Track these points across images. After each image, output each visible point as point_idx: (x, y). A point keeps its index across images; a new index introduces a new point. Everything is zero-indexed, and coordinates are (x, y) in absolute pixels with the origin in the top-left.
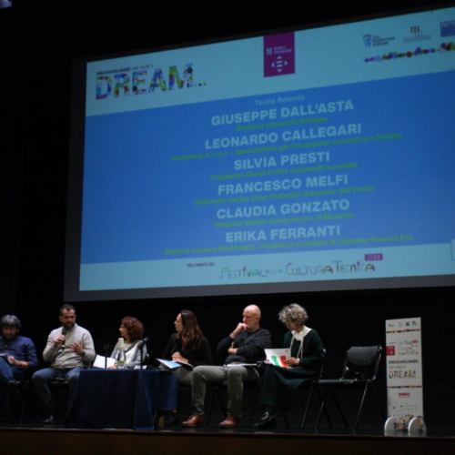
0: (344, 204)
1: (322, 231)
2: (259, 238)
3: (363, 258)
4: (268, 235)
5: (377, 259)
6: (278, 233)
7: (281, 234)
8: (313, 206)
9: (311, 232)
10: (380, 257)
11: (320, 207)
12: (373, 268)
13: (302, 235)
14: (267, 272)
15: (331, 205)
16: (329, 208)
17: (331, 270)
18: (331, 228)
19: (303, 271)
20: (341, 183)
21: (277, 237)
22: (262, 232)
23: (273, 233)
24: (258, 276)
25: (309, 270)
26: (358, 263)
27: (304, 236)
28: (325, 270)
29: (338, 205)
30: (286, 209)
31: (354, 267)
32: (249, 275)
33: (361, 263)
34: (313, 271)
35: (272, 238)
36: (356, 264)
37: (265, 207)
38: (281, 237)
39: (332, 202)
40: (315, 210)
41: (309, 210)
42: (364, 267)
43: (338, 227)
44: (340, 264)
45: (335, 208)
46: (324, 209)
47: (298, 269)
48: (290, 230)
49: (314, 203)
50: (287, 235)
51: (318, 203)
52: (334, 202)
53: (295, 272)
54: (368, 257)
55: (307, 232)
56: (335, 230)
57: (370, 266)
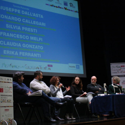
0: (42, 48)
1: (35, 55)
2: (16, 54)
4: (19, 53)
5: (51, 67)
6: (22, 53)
7: (23, 54)
8: (33, 46)
9: (32, 55)
10: (52, 66)
11: (35, 47)
12: (50, 69)
13: (29, 55)
14: (19, 66)
15: (38, 47)
16: (37, 48)
17: (38, 68)
18: (38, 54)
19: (30, 68)
20: (41, 40)
21: (21, 55)
22: (16, 52)
23: (20, 53)
24: (15, 68)
25: (32, 67)
26: (46, 67)
27: (30, 56)
28: (37, 68)
29: (40, 47)
30: (24, 46)
31: (45, 68)
32: (12, 67)
33: (47, 67)
34: (33, 68)
35: (20, 55)
36: (45, 67)
37: (17, 43)
38: (23, 55)
39: (38, 46)
40: (33, 48)
41: (31, 47)
42: (48, 69)
44: (41, 67)
46: (36, 48)
47: (29, 67)
48: (26, 53)
49: (33, 45)
50: (25, 55)
51: (34, 46)
52: (39, 46)
53: (28, 68)
54: (49, 66)
55: (31, 55)
56: (39, 55)
57: (49, 69)
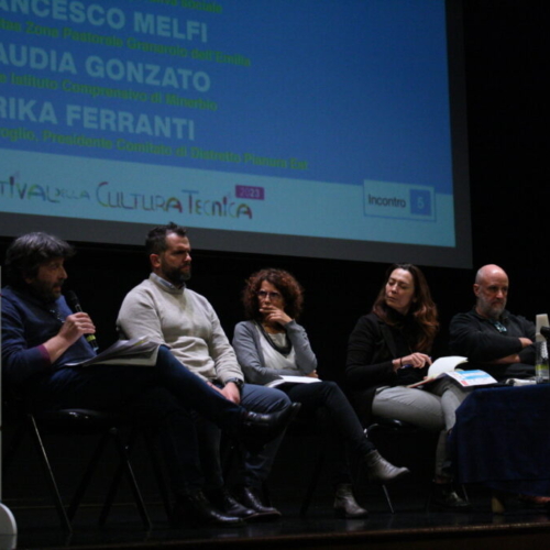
0: (202, 82)
1: (163, 126)
2: (43, 118)
3: (233, 191)
4: (61, 113)
5: (255, 198)
6: (81, 113)
7: (87, 118)
8: (146, 73)
9: (143, 126)
10: (260, 194)
11: (160, 76)
12: (249, 212)
13: (126, 128)
14: (59, 192)
15: (179, 78)
16: (174, 83)
17: (179, 206)
18: (180, 122)
19: (129, 201)
20: (197, 38)
21: (78, 123)
22: (47, 106)
23: (72, 111)
24: (40, 198)
25: (140, 200)
26: (225, 200)
27: (131, 130)
28: (168, 206)
29: (190, 79)
30: (96, 67)
31: (218, 206)
32: (22, 195)
33: (229, 202)
34: (148, 205)
35: (70, 123)
36: (221, 202)
37: (53, 53)
38: (87, 125)
39: (180, 71)
40: (150, 81)
41: (139, 78)
42: (234, 210)
43: (191, 124)
44: (195, 198)
45: (185, 86)
46: (166, 82)
47: (120, 197)
48: (104, 112)
49: (149, 67)
50: (98, 122)
51: (155, 69)
52: (185, 73)
53: (114, 202)
54: (241, 191)
55: (135, 124)
56: (185, 129)
57: (244, 209)
